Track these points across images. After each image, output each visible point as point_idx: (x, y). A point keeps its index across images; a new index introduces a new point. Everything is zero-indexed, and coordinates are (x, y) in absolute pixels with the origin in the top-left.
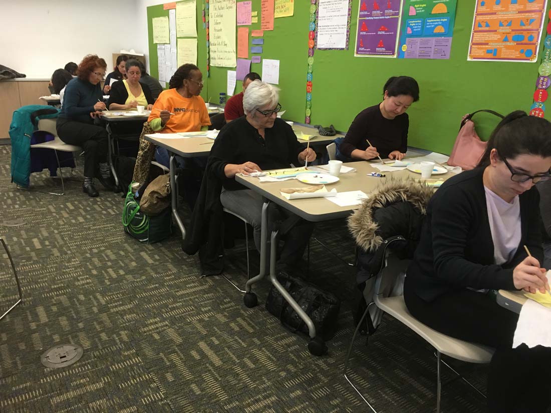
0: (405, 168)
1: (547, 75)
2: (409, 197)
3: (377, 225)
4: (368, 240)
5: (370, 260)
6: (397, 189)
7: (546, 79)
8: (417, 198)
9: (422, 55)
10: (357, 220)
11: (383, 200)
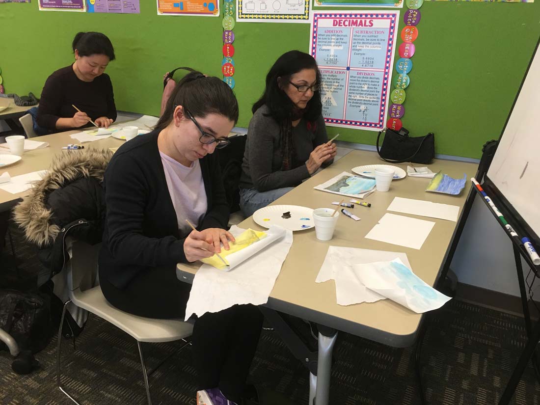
0: (110, 136)
1: (230, 29)
2: (91, 171)
3: (50, 211)
4: (40, 232)
5: (49, 255)
6: (76, 164)
7: (230, 34)
8: (101, 171)
9: (113, 8)
10: (25, 209)
11: (60, 179)
